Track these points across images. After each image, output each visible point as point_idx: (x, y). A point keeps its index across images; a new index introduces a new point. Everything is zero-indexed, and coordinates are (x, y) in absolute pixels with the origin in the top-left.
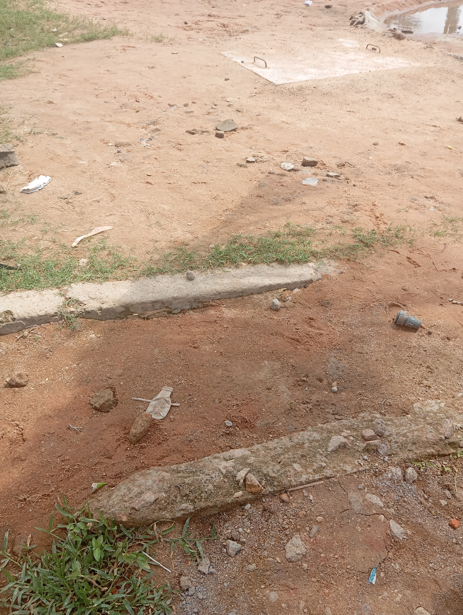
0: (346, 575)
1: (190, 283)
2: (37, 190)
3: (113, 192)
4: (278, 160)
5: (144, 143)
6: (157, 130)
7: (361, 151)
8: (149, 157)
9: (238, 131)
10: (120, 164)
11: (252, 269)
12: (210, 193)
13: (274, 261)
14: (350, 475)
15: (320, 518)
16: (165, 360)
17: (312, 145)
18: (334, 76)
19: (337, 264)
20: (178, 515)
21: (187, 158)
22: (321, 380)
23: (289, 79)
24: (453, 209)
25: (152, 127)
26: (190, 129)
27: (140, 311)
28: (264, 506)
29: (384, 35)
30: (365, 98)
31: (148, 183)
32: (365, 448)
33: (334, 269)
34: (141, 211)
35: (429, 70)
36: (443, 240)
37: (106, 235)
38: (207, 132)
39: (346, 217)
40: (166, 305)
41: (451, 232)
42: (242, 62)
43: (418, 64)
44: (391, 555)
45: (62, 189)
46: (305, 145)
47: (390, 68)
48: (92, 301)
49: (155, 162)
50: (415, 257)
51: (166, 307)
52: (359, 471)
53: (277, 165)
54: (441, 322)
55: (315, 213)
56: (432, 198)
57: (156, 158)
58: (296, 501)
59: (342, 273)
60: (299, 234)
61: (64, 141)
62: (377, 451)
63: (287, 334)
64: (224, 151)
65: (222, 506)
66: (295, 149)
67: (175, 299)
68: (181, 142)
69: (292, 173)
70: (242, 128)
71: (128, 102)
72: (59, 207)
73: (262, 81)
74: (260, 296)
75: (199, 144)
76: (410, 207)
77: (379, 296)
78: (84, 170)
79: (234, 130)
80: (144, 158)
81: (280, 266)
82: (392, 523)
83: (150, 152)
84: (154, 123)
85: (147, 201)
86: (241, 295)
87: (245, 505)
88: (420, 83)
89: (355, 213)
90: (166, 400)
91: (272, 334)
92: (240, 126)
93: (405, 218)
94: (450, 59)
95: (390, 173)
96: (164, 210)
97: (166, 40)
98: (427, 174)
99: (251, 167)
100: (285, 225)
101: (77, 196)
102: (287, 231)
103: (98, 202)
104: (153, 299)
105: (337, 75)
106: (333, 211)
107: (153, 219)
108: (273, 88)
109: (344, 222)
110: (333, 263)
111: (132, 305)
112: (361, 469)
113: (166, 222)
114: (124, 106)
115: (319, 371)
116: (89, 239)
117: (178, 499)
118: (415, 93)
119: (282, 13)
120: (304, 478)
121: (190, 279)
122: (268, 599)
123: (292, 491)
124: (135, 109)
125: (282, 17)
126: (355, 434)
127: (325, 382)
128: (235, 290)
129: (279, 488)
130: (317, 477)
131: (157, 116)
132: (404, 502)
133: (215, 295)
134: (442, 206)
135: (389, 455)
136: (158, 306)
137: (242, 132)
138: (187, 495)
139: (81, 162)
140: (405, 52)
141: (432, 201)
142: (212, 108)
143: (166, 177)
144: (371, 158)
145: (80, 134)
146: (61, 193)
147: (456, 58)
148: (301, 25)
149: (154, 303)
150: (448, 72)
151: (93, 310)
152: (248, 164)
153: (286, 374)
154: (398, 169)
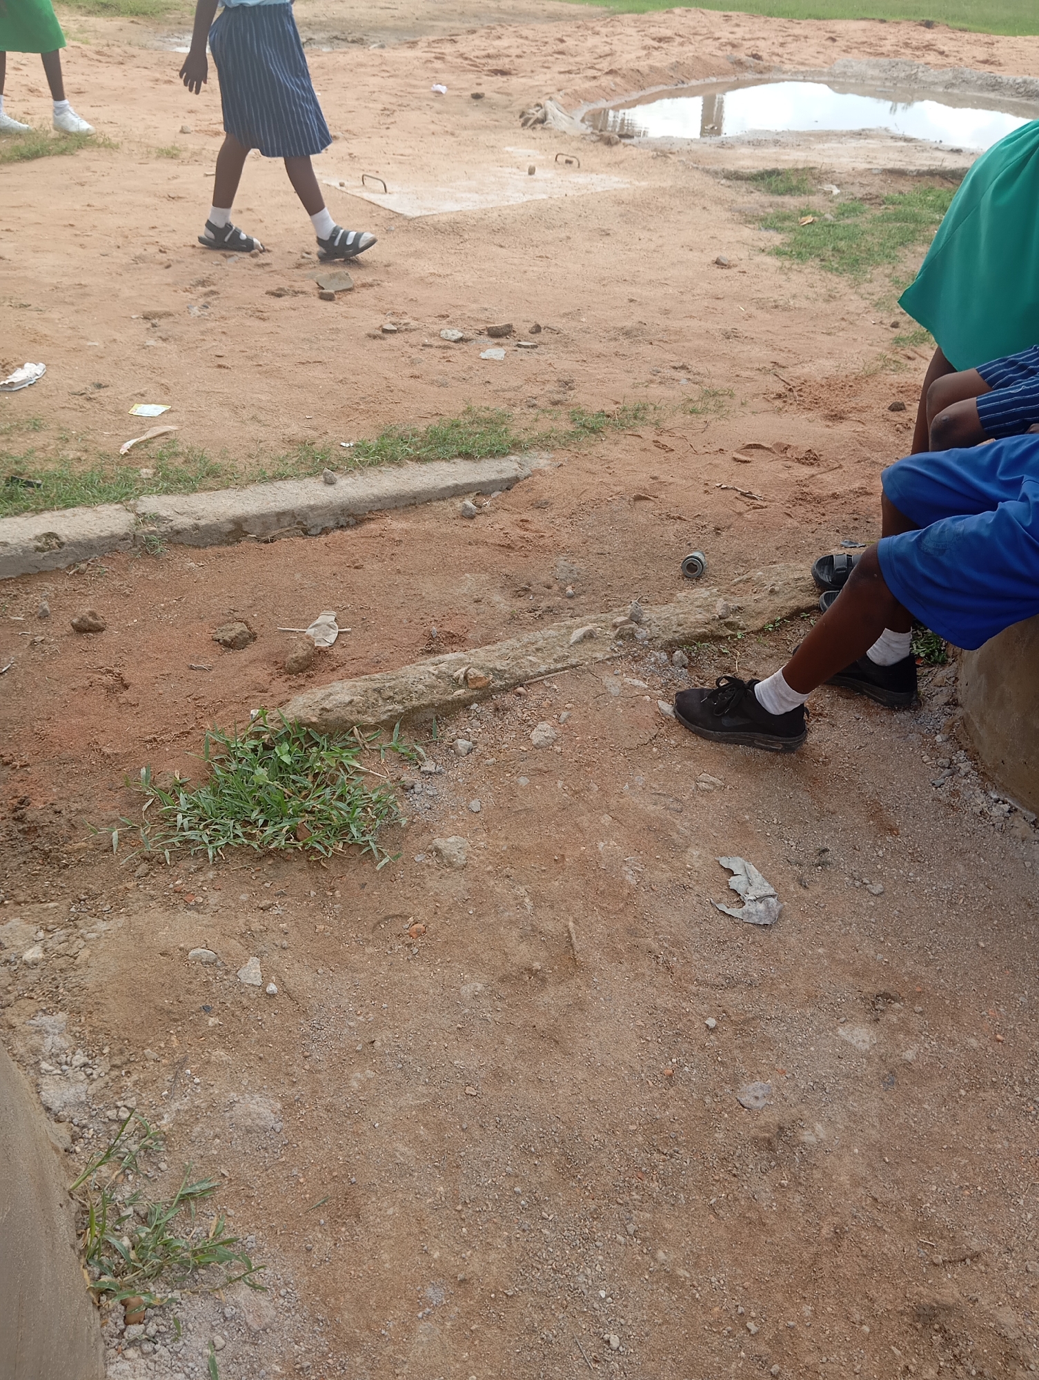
0: (611, 754)
1: (330, 489)
2: (26, 385)
3: (163, 381)
4: (435, 328)
5: (195, 311)
6: (213, 293)
7: (567, 311)
8: (211, 331)
9: (357, 290)
10: (160, 344)
11: (424, 468)
12: (332, 376)
13: (456, 456)
14: (603, 662)
15: (569, 706)
16: (314, 584)
17: (486, 306)
18: (507, 203)
19: (552, 456)
20: (384, 717)
21: (278, 330)
22: (549, 587)
23: (430, 209)
24: (714, 381)
25: (201, 289)
26: (274, 289)
27: (258, 530)
28: (495, 704)
29: (584, 138)
30: (563, 235)
31: (220, 366)
32: (618, 634)
33: (549, 462)
34: (221, 405)
35: (663, 191)
36: (703, 418)
37: (172, 437)
38: (303, 293)
39: (557, 397)
40: (299, 519)
41: (713, 408)
42: (342, 185)
43: (644, 184)
44: (663, 731)
45: (71, 382)
46: (474, 306)
47: (599, 189)
48: (179, 517)
49: (224, 338)
50: (664, 440)
51: (299, 523)
52: (613, 657)
53: (433, 335)
54: (707, 512)
55: (508, 395)
56: (683, 367)
57: (224, 333)
58: (535, 695)
59: (561, 465)
60: (489, 421)
61: (47, 315)
62: (634, 636)
63: (491, 541)
64: (339, 318)
65: (440, 706)
66: (459, 313)
67: (312, 508)
68: (262, 308)
69: (460, 345)
70: (364, 285)
71: (144, 253)
72: (75, 407)
73: (382, 213)
74: (442, 503)
75: (294, 310)
76: (652, 381)
77: (618, 489)
78: (99, 354)
79: (350, 290)
80: (203, 333)
81: (466, 462)
82: (660, 703)
83: (210, 325)
84: (203, 283)
85: (226, 390)
86: (413, 502)
87: (471, 704)
88: (650, 213)
89: (570, 392)
90: (329, 626)
91: (470, 544)
92: (359, 283)
93: (645, 394)
94: (697, 174)
95: (616, 339)
96: (260, 400)
97: (184, 155)
98: (672, 338)
99: (391, 340)
100: (464, 412)
101: (102, 390)
102: (469, 418)
103: (143, 395)
104: (277, 510)
105: (511, 203)
106: (536, 390)
107: (245, 414)
108: (405, 223)
109: (555, 403)
110: (545, 454)
111: (246, 520)
112: (615, 655)
113: (269, 417)
114: (138, 259)
115: (545, 578)
116: (147, 443)
117: (381, 702)
118: (644, 228)
119: (395, 108)
120: (543, 668)
121: (330, 482)
122: (517, 784)
123: (530, 684)
124: (161, 264)
125: (396, 114)
126: (603, 625)
127: (556, 588)
128: (403, 494)
129: (512, 681)
130: (559, 666)
131: (208, 272)
132: (674, 684)
133: (372, 501)
134: (698, 378)
135: (650, 640)
136: (285, 520)
137: (364, 290)
138: (390, 697)
139: (89, 343)
140: (621, 166)
141: (683, 372)
142: (303, 257)
143: (251, 358)
144: (584, 320)
145: (73, 304)
146: (71, 386)
147: (707, 172)
148: (432, 127)
149: (280, 515)
150: (694, 194)
151: (185, 529)
152: (386, 336)
153: (499, 585)
154: (628, 334)
